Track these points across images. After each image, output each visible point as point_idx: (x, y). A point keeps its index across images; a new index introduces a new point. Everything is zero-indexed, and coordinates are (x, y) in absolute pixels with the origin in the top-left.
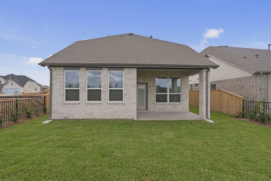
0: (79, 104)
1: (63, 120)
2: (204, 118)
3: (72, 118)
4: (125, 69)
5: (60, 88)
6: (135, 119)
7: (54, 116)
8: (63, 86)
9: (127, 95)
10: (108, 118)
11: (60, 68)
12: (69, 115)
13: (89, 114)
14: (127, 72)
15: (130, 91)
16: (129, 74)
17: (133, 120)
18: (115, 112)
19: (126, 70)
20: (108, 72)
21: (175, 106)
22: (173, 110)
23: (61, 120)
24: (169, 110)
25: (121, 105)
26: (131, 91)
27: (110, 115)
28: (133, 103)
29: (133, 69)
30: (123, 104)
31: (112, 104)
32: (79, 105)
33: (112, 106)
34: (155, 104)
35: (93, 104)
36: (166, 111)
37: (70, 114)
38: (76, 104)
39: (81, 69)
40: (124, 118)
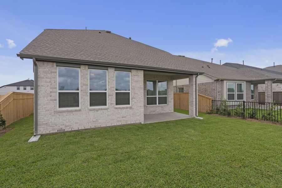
0: (80, 110)
1: (56, 134)
2: (194, 116)
3: (70, 130)
4: (132, 71)
5: (51, 90)
6: (142, 123)
7: (42, 130)
8: (56, 88)
9: (134, 98)
10: (116, 125)
11: (51, 63)
12: (66, 126)
13: (93, 122)
14: (134, 74)
15: (137, 94)
16: (136, 76)
17: (140, 123)
18: (123, 117)
19: (134, 72)
20: (114, 73)
21: (163, 108)
22: (162, 112)
23: (53, 134)
24: (158, 112)
25: (129, 109)
26: (139, 94)
27: (117, 121)
28: (140, 107)
29: (140, 70)
30: (131, 108)
31: (120, 108)
32: (80, 112)
33: (120, 111)
34: (147, 107)
35: (97, 110)
36: (156, 113)
37: (67, 124)
38: (76, 111)
39: (82, 67)
40: (132, 123)
